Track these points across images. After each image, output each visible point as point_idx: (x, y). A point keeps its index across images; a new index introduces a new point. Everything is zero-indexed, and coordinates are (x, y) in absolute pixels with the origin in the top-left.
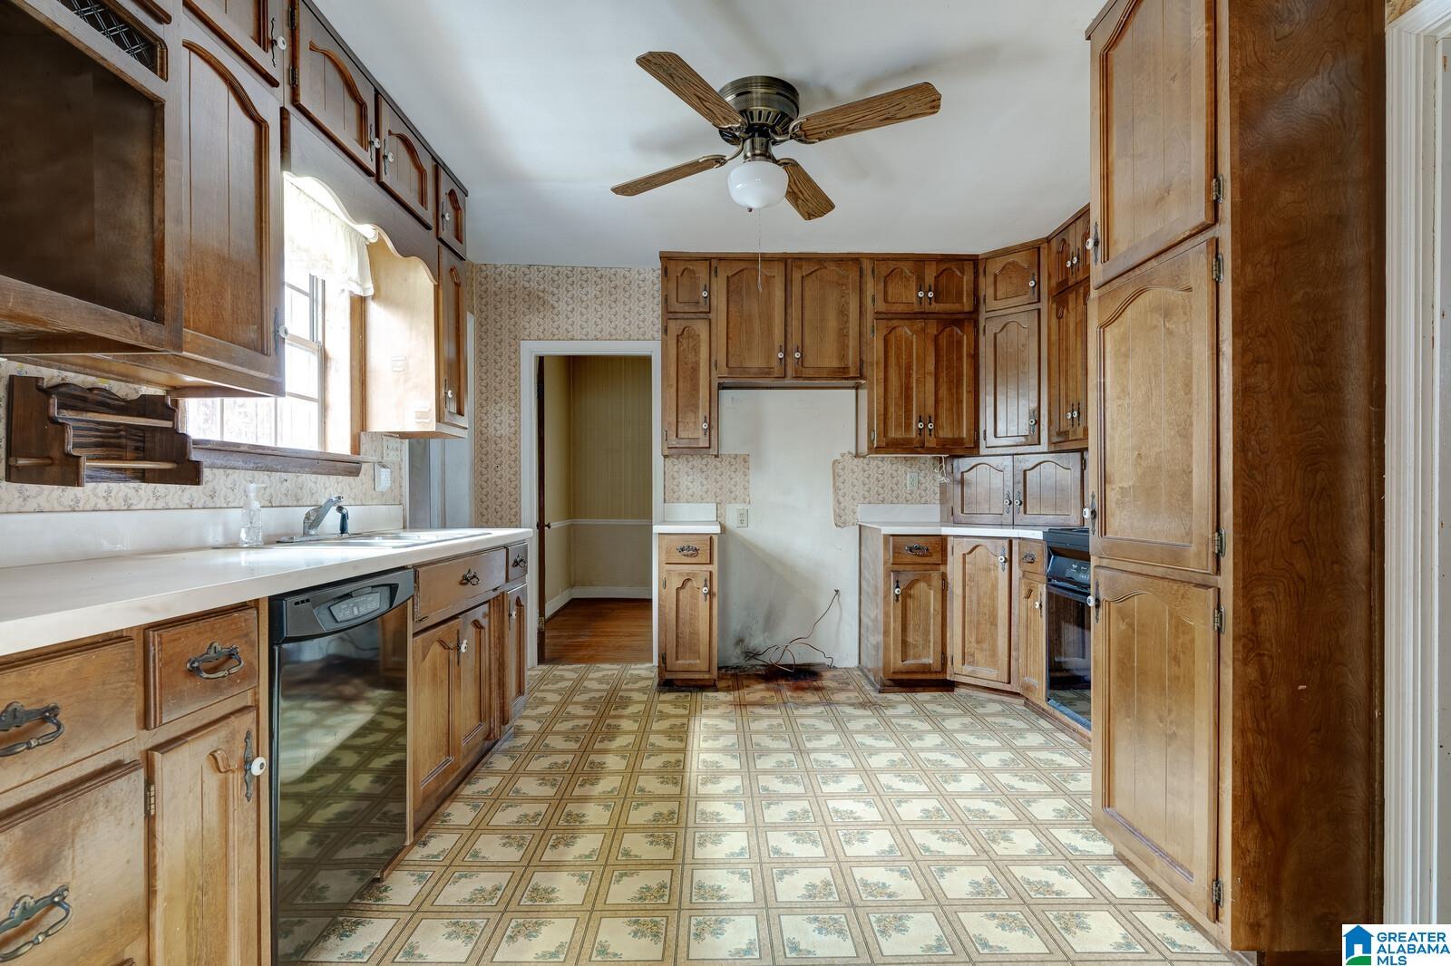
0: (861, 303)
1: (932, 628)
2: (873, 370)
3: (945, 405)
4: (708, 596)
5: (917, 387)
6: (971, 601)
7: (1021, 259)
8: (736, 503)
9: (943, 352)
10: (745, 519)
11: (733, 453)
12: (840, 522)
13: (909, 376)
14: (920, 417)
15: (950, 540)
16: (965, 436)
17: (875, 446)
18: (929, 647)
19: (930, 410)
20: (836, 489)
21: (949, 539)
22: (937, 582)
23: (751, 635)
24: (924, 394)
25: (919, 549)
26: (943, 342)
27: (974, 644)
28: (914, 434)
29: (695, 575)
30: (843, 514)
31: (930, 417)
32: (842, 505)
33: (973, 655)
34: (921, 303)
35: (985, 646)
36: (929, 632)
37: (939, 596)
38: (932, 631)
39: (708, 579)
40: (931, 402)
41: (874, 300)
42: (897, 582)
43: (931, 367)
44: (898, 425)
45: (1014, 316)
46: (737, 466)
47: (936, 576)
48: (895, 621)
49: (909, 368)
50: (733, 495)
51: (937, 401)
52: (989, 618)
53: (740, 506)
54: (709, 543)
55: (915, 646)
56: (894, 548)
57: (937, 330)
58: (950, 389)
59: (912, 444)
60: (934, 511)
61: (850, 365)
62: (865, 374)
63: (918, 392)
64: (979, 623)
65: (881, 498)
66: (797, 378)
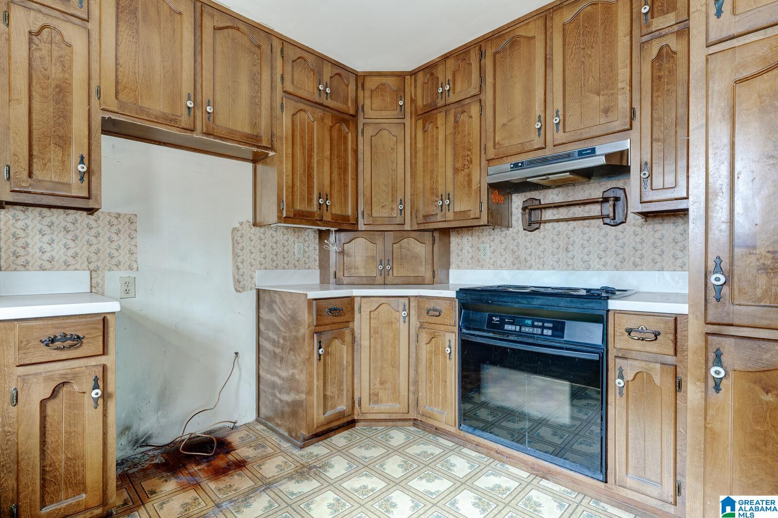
0: (272, 78)
1: (345, 379)
2: (282, 144)
3: (336, 187)
4: (100, 401)
5: (318, 167)
6: (376, 350)
7: (391, 82)
8: (120, 270)
9: (335, 142)
10: (131, 288)
11: (114, 211)
12: (239, 287)
13: (310, 156)
14: (320, 194)
15: (357, 300)
16: (350, 214)
17: (284, 216)
18: (342, 394)
19: (327, 189)
20: (235, 255)
21: (355, 299)
22: (348, 338)
23: (141, 419)
24: (323, 176)
25: (336, 310)
26: (335, 134)
27: (378, 386)
28: (315, 208)
29: (76, 376)
30: (241, 279)
31: (327, 195)
32: (241, 271)
33: (377, 395)
34: (320, 96)
35: (388, 385)
36: (343, 382)
37: (350, 350)
38: (345, 381)
39: (100, 376)
40: (327, 182)
41: (282, 78)
42: (320, 342)
43: (327, 153)
44: (302, 199)
45: (386, 125)
46: (120, 227)
47: (347, 332)
48: (318, 380)
49: (311, 150)
50: (114, 261)
51: (331, 183)
52: (391, 362)
53: (124, 274)
54: (101, 326)
55: (332, 398)
56: (317, 311)
57: (332, 123)
58: (339, 175)
59: (314, 217)
60: (315, 276)
61: (262, 134)
62: (275, 146)
63: (318, 172)
64: (382, 368)
65: (274, 264)
66: (208, 134)
